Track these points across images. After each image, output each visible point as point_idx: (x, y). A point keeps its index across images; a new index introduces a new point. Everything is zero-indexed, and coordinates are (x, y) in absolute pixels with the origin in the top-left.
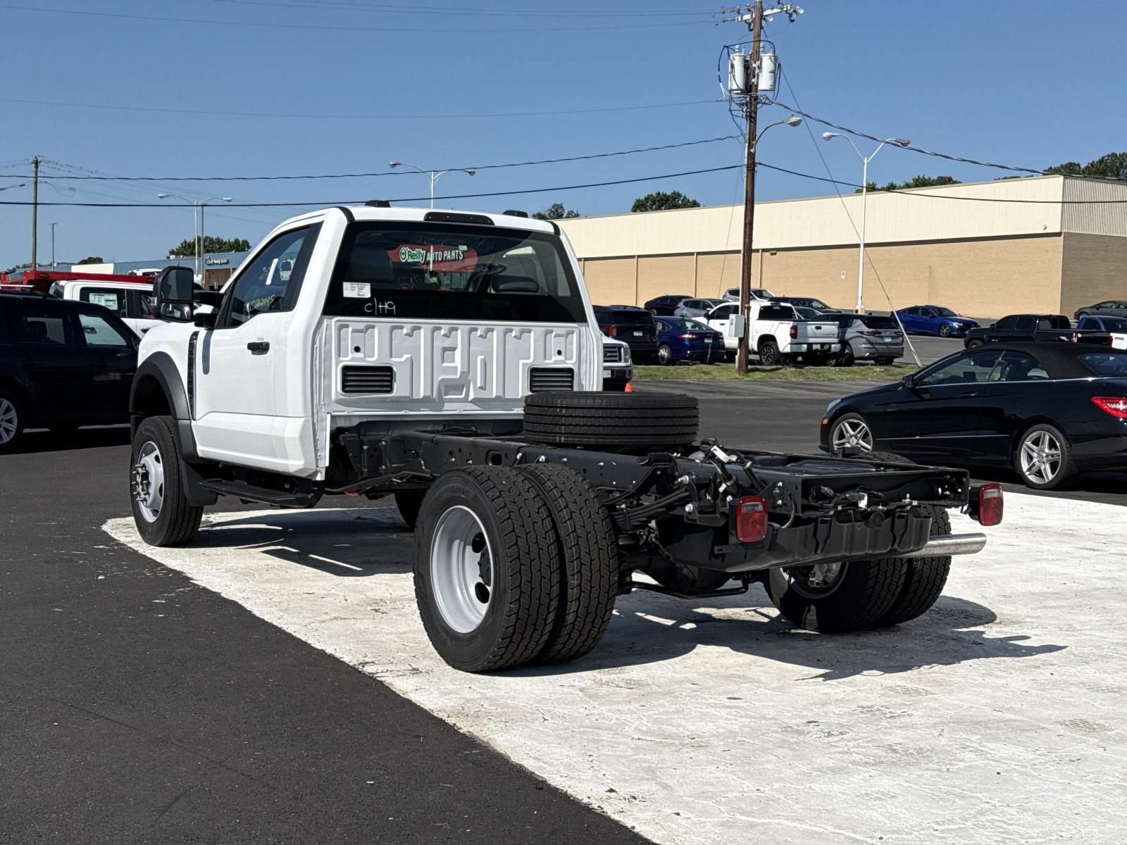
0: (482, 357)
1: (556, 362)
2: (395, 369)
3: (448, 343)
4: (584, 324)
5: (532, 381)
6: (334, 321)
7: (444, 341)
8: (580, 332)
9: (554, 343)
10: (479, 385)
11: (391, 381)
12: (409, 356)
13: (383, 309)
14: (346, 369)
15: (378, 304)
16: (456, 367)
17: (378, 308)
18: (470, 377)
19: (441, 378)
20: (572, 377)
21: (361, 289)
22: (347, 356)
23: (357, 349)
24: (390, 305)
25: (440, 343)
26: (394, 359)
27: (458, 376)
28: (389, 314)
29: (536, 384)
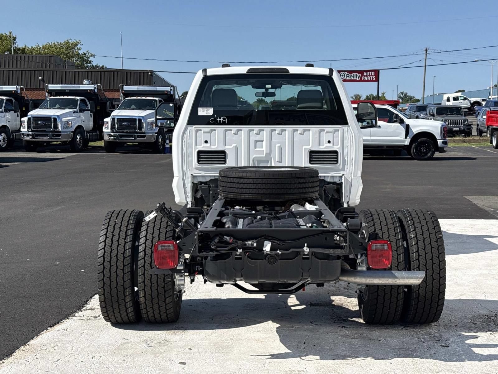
0: (279, 145)
1: (326, 147)
2: (227, 152)
3: (258, 138)
4: (346, 125)
5: (310, 158)
6: (193, 128)
7: (256, 137)
8: (343, 130)
9: (325, 137)
10: (277, 160)
11: (225, 158)
12: (235, 145)
13: (220, 121)
14: (199, 152)
15: (217, 118)
16: (264, 151)
17: (217, 121)
18: (271, 156)
19: (254, 156)
20: (337, 155)
21: (208, 110)
22: (201, 145)
23: (206, 142)
24: (224, 119)
25: (253, 138)
26: (226, 147)
27: (264, 156)
28: (224, 123)
29: (313, 160)
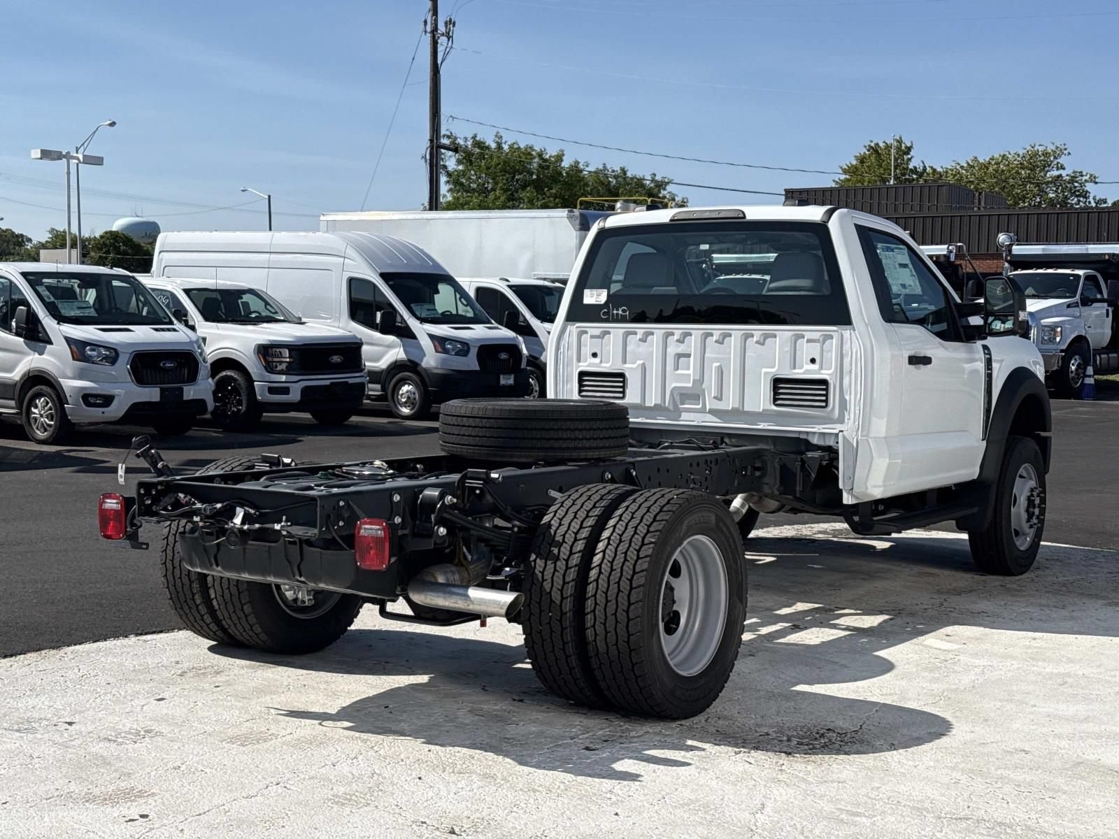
0: (718, 364)
1: (807, 372)
2: (627, 375)
3: (681, 349)
4: (848, 327)
5: (776, 393)
6: (574, 328)
7: (678, 347)
8: (842, 336)
9: (807, 350)
10: (713, 395)
11: (623, 387)
12: (641, 362)
13: (617, 314)
14: (582, 374)
15: (613, 310)
16: (689, 375)
17: (613, 314)
18: (704, 386)
19: (674, 385)
20: (827, 390)
21: (599, 295)
22: (586, 361)
23: (595, 355)
24: (624, 311)
25: (673, 349)
26: (627, 366)
27: (690, 385)
28: (622, 320)
29: (781, 396)
